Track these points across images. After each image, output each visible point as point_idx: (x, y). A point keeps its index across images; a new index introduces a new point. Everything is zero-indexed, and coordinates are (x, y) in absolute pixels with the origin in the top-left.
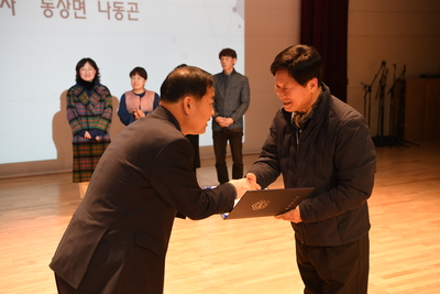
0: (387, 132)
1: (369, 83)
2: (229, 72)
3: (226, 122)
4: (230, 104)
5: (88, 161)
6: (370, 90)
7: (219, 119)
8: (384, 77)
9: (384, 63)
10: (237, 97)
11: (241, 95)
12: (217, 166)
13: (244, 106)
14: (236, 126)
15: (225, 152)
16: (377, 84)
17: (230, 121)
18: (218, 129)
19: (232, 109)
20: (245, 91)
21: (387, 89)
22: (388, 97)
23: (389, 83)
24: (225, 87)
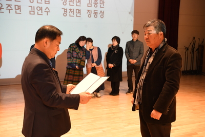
0: (194, 69)
1: (187, 46)
2: (135, 40)
3: (133, 61)
4: (135, 54)
5: (72, 77)
6: (188, 50)
7: (131, 60)
8: (194, 44)
9: (194, 38)
10: (138, 51)
11: (140, 50)
12: (128, 80)
13: (141, 55)
14: (138, 64)
15: (132, 74)
16: (191, 47)
17: (135, 61)
18: (130, 65)
19: (136, 56)
20: (142, 49)
21: (195, 50)
22: (195, 53)
23: (196, 46)
24: (133, 47)
